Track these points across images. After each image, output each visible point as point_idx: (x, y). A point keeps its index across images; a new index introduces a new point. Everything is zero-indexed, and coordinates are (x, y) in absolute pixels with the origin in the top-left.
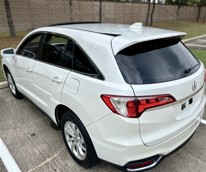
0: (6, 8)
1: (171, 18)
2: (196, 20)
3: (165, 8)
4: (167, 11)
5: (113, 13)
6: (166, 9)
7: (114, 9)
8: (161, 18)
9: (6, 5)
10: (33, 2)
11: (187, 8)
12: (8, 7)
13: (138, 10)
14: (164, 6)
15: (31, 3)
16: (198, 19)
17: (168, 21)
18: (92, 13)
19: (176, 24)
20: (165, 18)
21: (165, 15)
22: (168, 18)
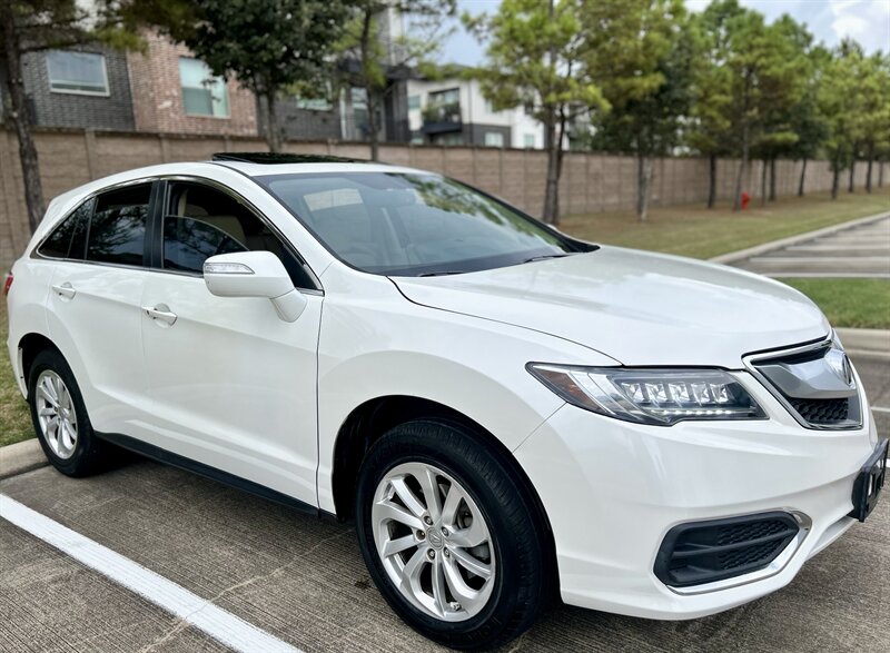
0: (25, 168)
1: (613, 200)
2: (706, 205)
3: (587, 166)
4: (597, 176)
6: (592, 170)
8: (578, 202)
9: (23, 155)
10: (108, 155)
11: (662, 167)
12: (34, 162)
13: (493, 173)
14: (582, 159)
15: (100, 156)
16: (711, 202)
17: (603, 211)
19: (644, 215)
20: (592, 202)
21: (592, 191)
22: (600, 201)
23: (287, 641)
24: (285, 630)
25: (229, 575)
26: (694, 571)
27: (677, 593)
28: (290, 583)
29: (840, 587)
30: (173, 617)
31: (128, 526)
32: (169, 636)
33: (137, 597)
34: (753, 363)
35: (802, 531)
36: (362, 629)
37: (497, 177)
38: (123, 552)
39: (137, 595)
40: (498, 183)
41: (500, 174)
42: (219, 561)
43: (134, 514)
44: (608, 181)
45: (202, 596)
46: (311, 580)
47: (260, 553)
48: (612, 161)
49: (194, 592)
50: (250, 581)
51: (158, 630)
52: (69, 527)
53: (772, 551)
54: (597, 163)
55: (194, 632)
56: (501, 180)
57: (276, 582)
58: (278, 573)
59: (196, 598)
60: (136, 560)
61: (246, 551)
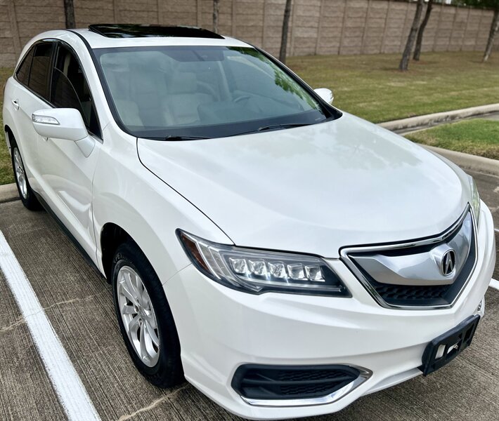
1: (471, 42)
3: (455, 16)
4: (461, 24)
5: (316, 25)
6: (458, 20)
7: (318, 15)
8: (443, 43)
13: (380, 18)
14: (452, 11)
17: (461, 50)
18: (261, 24)
19: (487, 57)
20: (453, 43)
21: (455, 35)
22: (460, 43)
23: (65, 347)
24: (68, 339)
25: (64, 294)
26: (262, 391)
27: (249, 404)
28: (91, 307)
29: (427, 400)
30: (20, 314)
31: (36, 248)
32: (10, 328)
33: (12, 296)
34: (348, 254)
35: (359, 378)
36: (109, 350)
37: (384, 21)
38: (23, 265)
39: (13, 295)
40: (383, 26)
41: (386, 19)
42: (65, 282)
43: (44, 241)
44: (469, 28)
45: (42, 305)
46: (104, 308)
47: (89, 282)
48: (477, 13)
49: (40, 301)
50: (71, 301)
51: (8, 322)
52: (8, 242)
53: (329, 388)
54: (463, 14)
55: (25, 328)
56: (385, 24)
57: (84, 304)
58: (89, 298)
59: (38, 304)
60: (26, 272)
61: (83, 279)
